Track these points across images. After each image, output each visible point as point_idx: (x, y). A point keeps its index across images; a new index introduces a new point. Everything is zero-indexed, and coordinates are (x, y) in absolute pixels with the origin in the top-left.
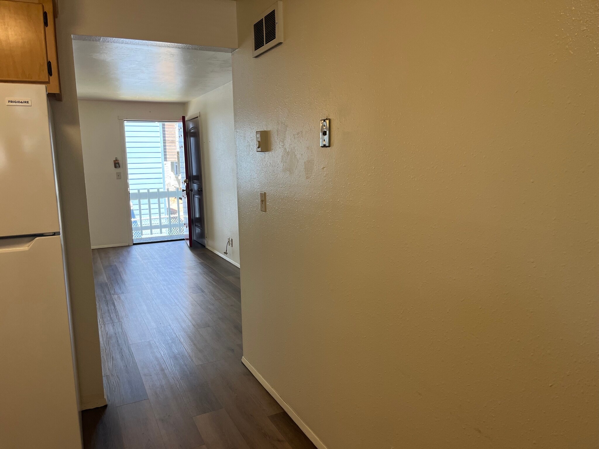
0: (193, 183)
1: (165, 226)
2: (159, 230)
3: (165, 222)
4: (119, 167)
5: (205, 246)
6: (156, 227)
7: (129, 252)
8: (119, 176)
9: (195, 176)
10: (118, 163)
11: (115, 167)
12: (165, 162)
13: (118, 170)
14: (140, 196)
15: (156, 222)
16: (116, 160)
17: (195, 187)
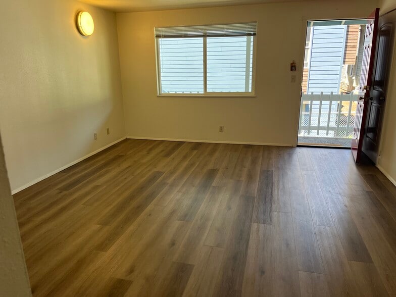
0: (374, 89)
1: (332, 129)
2: (326, 131)
3: (333, 124)
4: (295, 70)
5: (375, 164)
6: (323, 128)
7: (290, 155)
8: (293, 79)
9: (377, 81)
10: (295, 66)
11: (292, 70)
12: (343, 65)
13: (294, 73)
14: (313, 97)
15: (324, 123)
16: (293, 63)
17: (375, 93)
